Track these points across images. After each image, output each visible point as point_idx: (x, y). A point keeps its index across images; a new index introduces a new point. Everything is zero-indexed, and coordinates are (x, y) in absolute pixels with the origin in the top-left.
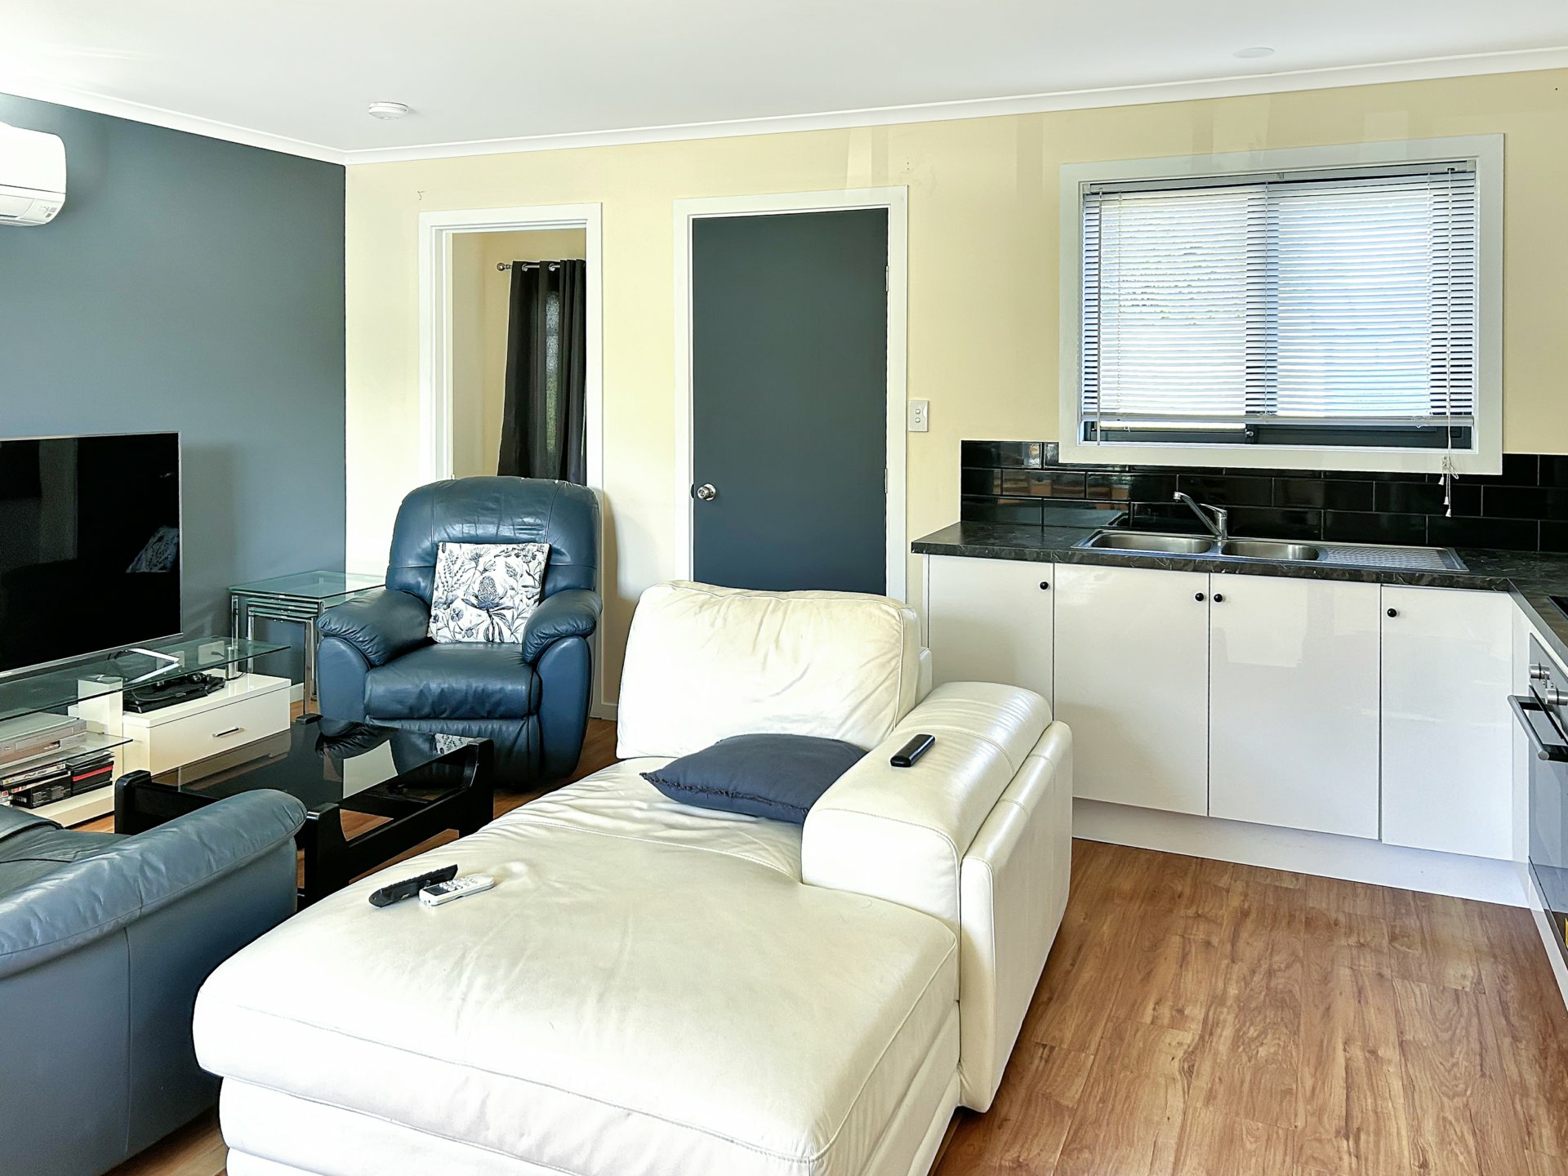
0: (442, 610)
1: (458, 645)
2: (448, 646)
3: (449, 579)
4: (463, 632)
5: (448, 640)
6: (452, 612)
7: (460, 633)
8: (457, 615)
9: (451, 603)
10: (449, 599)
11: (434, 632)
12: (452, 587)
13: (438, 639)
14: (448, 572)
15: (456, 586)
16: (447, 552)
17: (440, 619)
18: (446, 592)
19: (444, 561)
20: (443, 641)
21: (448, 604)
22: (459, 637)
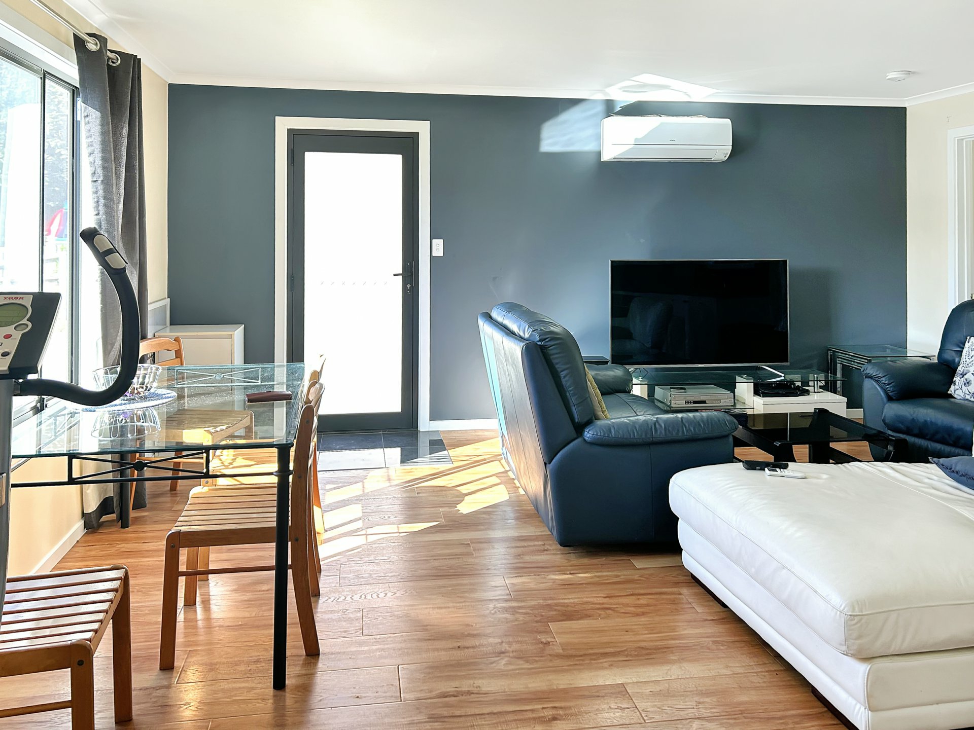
0: (959, 378)
1: (966, 402)
2: (960, 401)
3: (967, 359)
4: (971, 395)
5: (961, 398)
6: (965, 380)
7: (969, 395)
8: (968, 383)
9: (965, 375)
10: (965, 372)
11: (953, 391)
12: (968, 365)
13: (955, 396)
14: (967, 355)
15: (970, 364)
16: (970, 343)
17: (957, 384)
18: (963, 368)
19: (967, 348)
20: (959, 398)
21: (963, 375)
22: (968, 397)
